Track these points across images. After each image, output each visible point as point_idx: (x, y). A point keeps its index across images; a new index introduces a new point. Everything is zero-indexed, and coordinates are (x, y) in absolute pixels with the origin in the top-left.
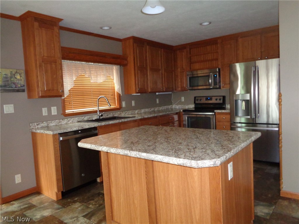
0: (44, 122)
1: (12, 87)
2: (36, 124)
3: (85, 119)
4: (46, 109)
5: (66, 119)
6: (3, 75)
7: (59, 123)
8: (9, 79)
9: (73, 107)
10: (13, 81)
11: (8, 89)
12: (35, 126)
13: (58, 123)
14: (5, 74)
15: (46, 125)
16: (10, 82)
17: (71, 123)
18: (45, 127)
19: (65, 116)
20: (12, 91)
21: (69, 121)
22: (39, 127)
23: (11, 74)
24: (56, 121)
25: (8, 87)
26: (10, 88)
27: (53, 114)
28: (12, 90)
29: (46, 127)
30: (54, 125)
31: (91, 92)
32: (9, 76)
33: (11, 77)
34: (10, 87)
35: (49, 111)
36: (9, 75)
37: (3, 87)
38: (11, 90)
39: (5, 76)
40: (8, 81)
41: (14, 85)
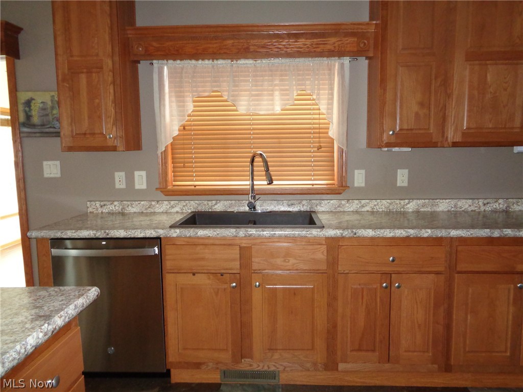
0: (116, 203)
1: (55, 128)
2: (98, 204)
3: (216, 207)
4: (123, 174)
5: (166, 203)
6: (38, 105)
7: (149, 208)
8: (49, 110)
9: (196, 176)
10: (55, 116)
11: (47, 130)
12: (97, 209)
13: (146, 209)
14: (41, 103)
15: (120, 210)
16: (50, 117)
17: (177, 212)
18: (116, 213)
19: (166, 195)
20: (54, 135)
21: (172, 207)
22: (104, 211)
23: (52, 101)
24: (142, 203)
25: (49, 128)
26: (52, 130)
27: (137, 187)
28: (55, 133)
29: (119, 213)
30: (137, 211)
31: (250, 139)
32: (49, 106)
33: (53, 108)
34: (51, 127)
35: (130, 180)
36: (50, 103)
37: (39, 127)
38: (53, 133)
39: (41, 105)
40: (47, 115)
41: (57, 122)
